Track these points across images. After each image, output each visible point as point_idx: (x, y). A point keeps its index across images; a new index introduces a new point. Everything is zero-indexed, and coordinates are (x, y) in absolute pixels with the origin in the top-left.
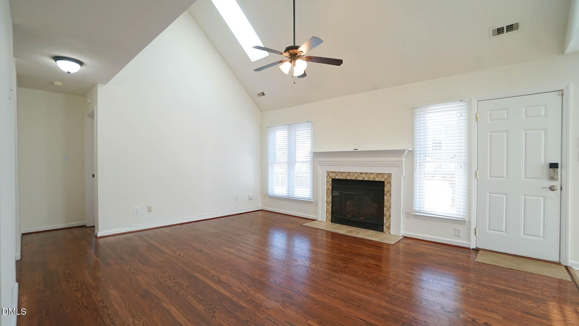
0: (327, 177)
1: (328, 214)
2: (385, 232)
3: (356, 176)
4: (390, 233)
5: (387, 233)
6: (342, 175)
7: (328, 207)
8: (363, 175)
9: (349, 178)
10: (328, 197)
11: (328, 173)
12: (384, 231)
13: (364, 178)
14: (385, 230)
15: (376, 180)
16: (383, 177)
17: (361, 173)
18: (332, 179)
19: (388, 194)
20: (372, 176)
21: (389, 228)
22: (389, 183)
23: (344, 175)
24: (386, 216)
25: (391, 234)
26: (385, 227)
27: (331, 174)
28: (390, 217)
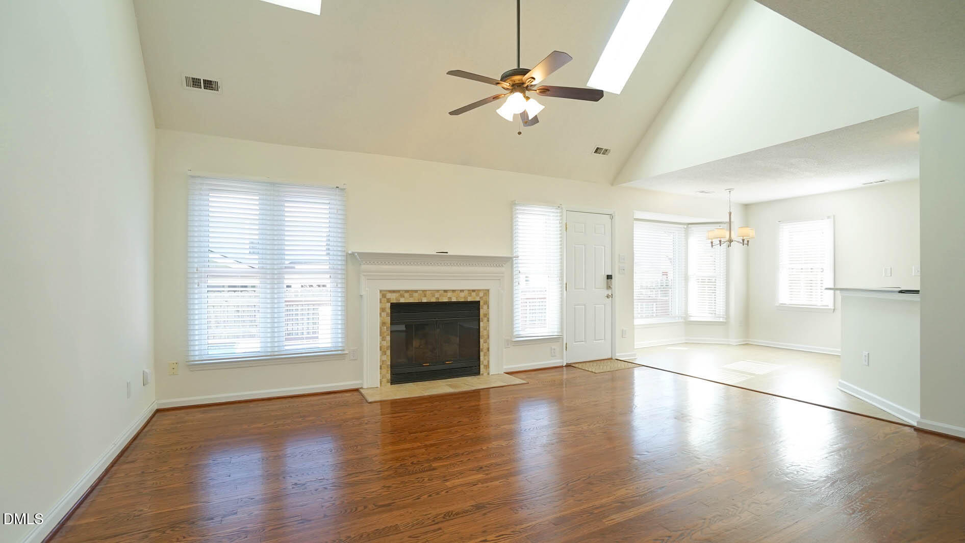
0: (381, 302)
1: (384, 371)
2: (483, 374)
3: (437, 295)
4: (488, 374)
5: (485, 374)
6: (411, 296)
7: (384, 358)
8: (449, 294)
9: (425, 300)
10: (383, 338)
11: (383, 294)
12: (481, 373)
13: (450, 298)
14: (483, 372)
15: (469, 300)
16: (477, 295)
17: (445, 291)
18: (391, 303)
19: (485, 319)
20: (462, 295)
21: (487, 367)
22: (487, 303)
23: (416, 295)
24: (482, 351)
25: (490, 374)
26: (482, 366)
27: (389, 296)
28: (489, 350)
